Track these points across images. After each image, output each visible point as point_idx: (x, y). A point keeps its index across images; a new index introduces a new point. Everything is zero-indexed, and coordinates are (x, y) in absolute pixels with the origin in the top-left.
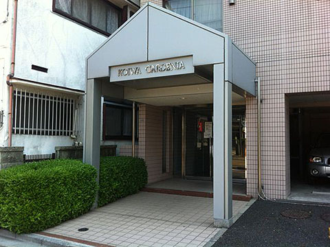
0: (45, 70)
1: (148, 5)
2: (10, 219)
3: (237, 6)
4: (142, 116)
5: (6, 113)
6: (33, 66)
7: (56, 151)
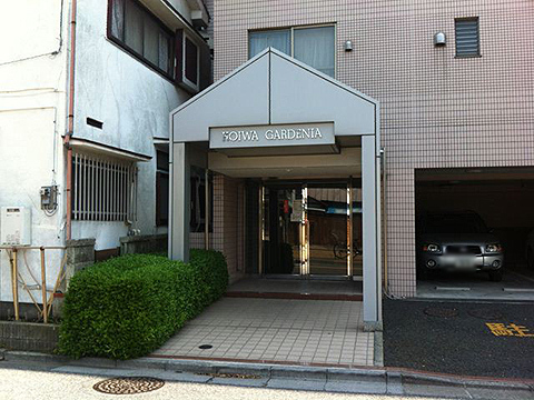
0: (99, 125)
1: (270, 51)
2: (111, 340)
3: (355, 53)
4: (219, 191)
5: (60, 190)
6: (88, 119)
7: (123, 244)
